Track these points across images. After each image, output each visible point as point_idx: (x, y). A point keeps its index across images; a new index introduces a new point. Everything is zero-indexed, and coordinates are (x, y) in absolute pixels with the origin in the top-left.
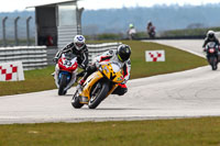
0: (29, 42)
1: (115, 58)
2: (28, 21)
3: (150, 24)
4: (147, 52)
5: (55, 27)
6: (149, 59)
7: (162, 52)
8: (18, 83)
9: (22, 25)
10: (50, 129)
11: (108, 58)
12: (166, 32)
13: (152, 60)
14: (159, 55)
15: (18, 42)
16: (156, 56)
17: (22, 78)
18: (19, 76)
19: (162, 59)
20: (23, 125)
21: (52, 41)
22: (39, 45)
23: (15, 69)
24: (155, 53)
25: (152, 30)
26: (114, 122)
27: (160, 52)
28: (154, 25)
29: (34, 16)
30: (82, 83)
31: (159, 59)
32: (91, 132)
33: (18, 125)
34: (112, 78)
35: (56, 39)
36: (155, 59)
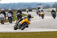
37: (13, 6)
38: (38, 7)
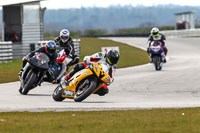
4: (103, 49)
5: (20, 25)
12: (120, 30)
32: (52, 121)
34: (101, 76)
37: (92, 16)
38: (181, 22)
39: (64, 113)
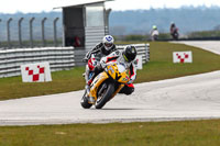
0: (57, 43)
1: (122, 58)
2: (55, 22)
3: (173, 26)
4: (175, 54)
5: (82, 28)
6: (176, 60)
7: (189, 53)
8: (45, 84)
9: (49, 25)
10: (77, 130)
11: (114, 59)
13: (179, 60)
14: (187, 56)
15: (45, 43)
16: (183, 57)
17: (49, 79)
18: (46, 77)
19: (189, 60)
20: (50, 126)
21: (79, 43)
22: (66, 45)
23: (42, 70)
24: (182, 54)
25: (175, 32)
26: (141, 123)
27: (187, 53)
28: (177, 26)
29: (61, 17)
30: (90, 83)
31: (186, 61)
32: (117, 133)
33: (45, 126)
34: (118, 78)
35: (83, 40)
36: (182, 60)
39: (131, 124)
